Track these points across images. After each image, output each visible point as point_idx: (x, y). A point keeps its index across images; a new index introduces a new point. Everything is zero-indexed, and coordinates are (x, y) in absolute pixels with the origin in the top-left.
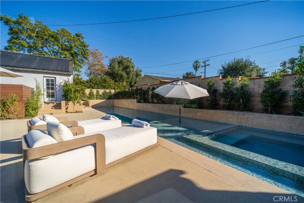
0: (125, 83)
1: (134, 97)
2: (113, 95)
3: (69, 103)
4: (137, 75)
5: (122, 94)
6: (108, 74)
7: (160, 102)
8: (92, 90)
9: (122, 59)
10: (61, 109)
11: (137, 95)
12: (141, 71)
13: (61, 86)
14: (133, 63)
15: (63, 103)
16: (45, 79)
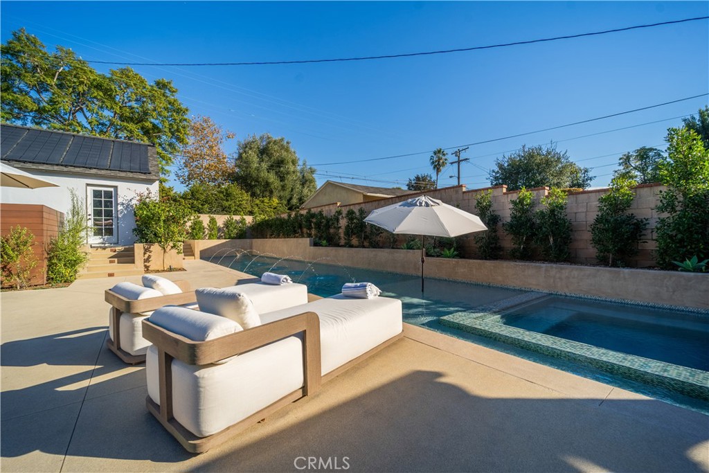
0: (275, 201)
1: (302, 232)
2: (250, 228)
3: (152, 248)
4: (305, 181)
5: (271, 227)
6: (234, 178)
7: (366, 244)
8: (199, 217)
9: (269, 143)
10: (133, 262)
11: (310, 228)
12: (312, 171)
13: (132, 206)
14: (294, 152)
15: (139, 248)
16: (90, 189)
